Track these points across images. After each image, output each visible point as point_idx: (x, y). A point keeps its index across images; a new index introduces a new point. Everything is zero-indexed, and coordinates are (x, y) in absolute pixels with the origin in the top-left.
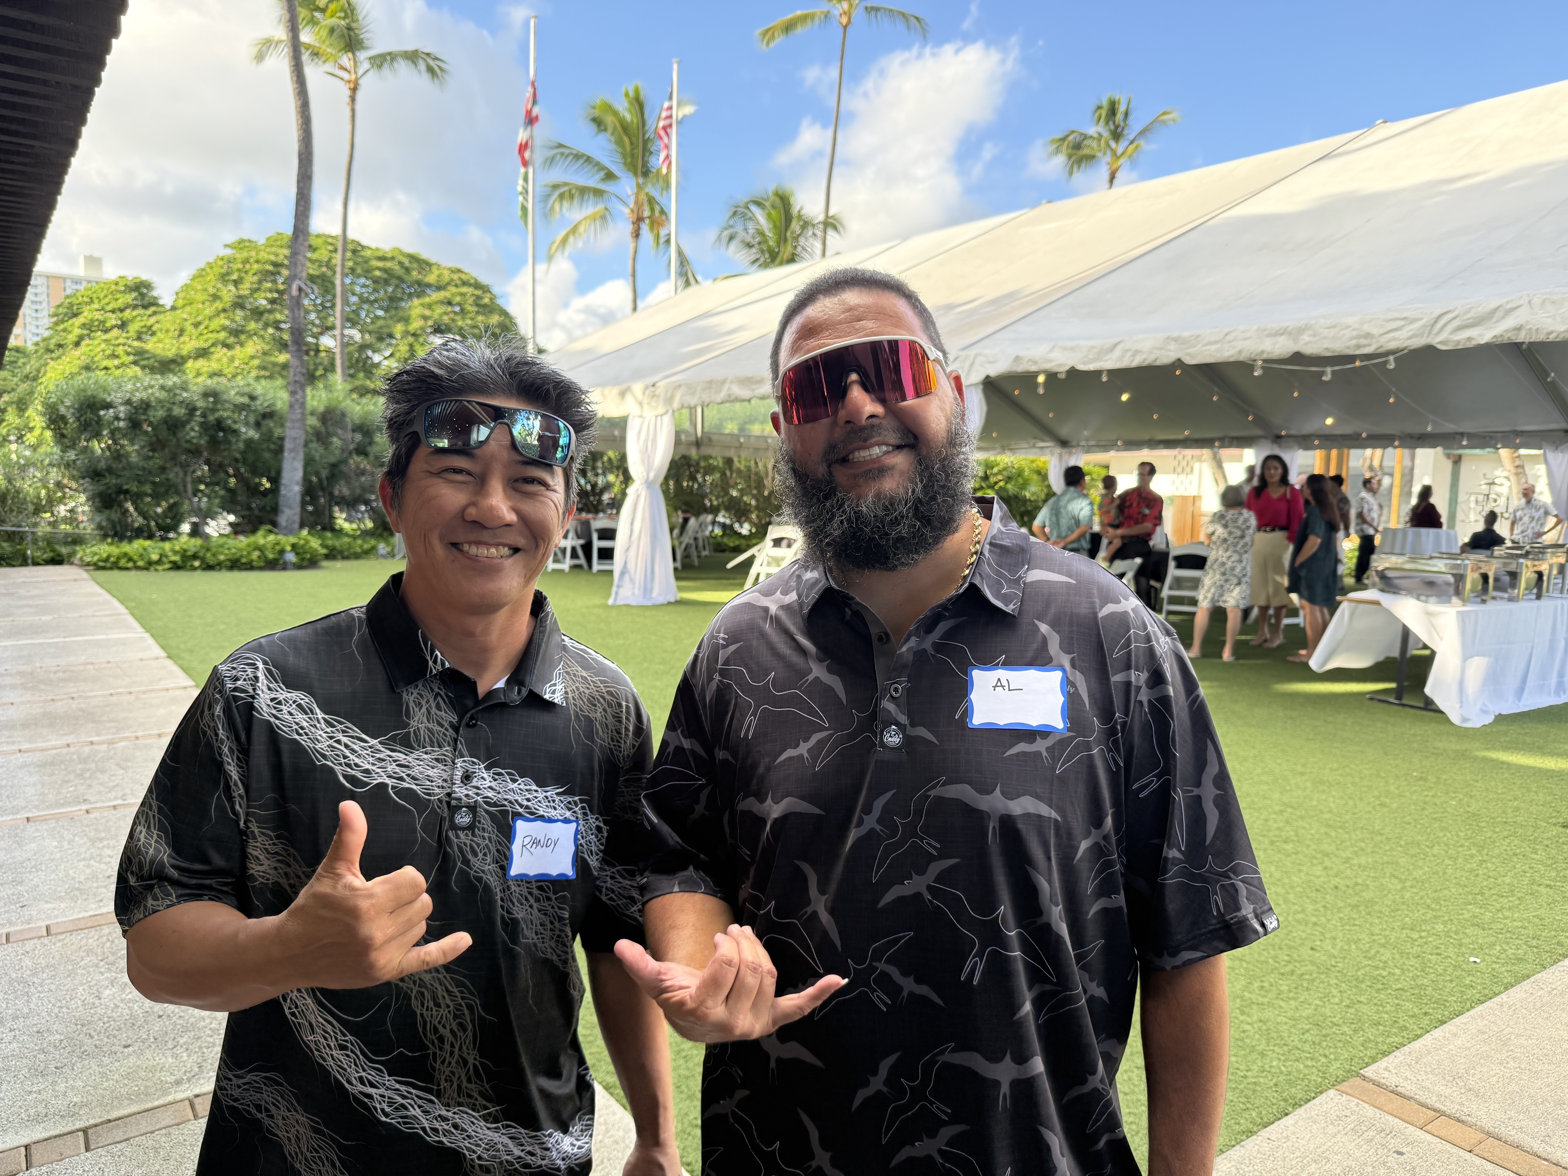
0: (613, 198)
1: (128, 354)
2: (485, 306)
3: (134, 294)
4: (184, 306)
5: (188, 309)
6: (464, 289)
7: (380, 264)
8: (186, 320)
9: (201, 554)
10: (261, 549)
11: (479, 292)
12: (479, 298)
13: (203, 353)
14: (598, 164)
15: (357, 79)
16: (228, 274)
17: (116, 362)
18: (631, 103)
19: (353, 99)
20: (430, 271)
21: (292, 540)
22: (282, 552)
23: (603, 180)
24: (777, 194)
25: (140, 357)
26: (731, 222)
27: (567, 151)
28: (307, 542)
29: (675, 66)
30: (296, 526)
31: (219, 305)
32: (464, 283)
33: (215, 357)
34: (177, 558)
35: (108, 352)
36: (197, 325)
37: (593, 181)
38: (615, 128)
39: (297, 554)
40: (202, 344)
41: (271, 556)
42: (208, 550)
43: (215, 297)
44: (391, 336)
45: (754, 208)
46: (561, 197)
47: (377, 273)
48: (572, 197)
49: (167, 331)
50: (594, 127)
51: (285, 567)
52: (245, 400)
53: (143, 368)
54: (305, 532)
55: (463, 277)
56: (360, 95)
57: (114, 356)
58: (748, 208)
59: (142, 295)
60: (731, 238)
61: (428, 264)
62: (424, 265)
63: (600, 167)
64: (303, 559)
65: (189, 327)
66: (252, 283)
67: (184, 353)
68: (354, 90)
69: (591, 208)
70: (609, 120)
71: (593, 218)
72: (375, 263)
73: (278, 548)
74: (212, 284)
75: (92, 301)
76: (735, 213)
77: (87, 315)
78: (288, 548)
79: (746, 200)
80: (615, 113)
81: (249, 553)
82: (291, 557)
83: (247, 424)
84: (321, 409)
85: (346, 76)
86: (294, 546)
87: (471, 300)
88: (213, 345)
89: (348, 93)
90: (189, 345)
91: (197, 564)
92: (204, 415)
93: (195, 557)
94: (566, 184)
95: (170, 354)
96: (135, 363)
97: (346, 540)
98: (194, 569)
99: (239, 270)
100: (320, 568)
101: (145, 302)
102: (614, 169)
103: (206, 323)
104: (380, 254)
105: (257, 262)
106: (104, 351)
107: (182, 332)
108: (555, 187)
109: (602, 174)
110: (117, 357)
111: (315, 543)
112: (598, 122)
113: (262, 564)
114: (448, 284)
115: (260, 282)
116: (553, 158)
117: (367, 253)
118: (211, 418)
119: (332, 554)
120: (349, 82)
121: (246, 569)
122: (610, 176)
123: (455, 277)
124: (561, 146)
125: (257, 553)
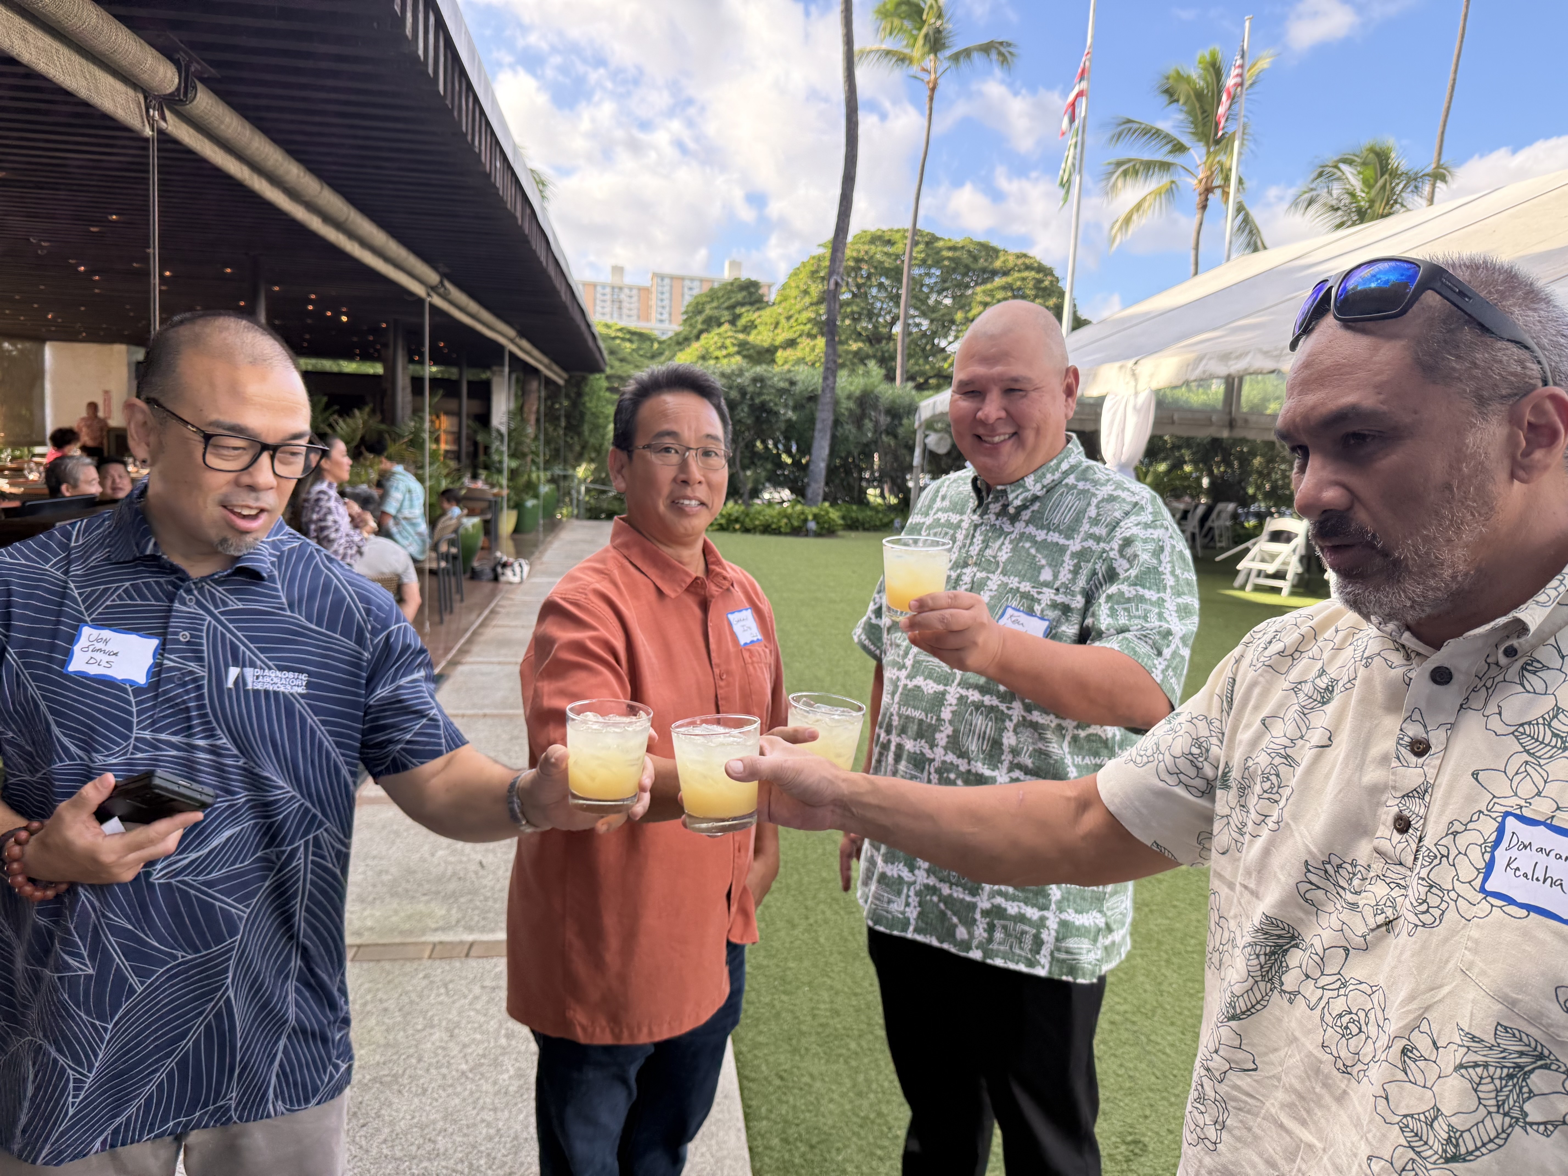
0: (1182, 171)
1: (734, 345)
2: (1045, 289)
3: (744, 293)
4: (782, 302)
5: (784, 305)
6: (1026, 274)
7: (950, 254)
8: (781, 314)
10: (789, 517)
11: (1040, 276)
12: (1040, 281)
13: (791, 343)
14: (1167, 136)
15: (936, 79)
16: (817, 271)
17: (724, 352)
18: (1205, 69)
19: (931, 99)
20: (997, 257)
21: (815, 510)
22: (805, 521)
23: (1171, 152)
24: (1372, 150)
25: (743, 348)
26: (1313, 186)
27: (1135, 126)
28: (827, 513)
29: (1247, 24)
30: (820, 498)
31: (808, 300)
32: (1028, 268)
33: (800, 347)
34: (723, 521)
35: (719, 344)
37: (1161, 154)
38: (1188, 98)
39: (816, 523)
40: (790, 335)
41: (796, 524)
42: (747, 515)
43: (806, 292)
44: (953, 322)
45: (1343, 167)
46: (1125, 173)
47: (946, 263)
48: (1136, 173)
49: (766, 324)
50: (1165, 98)
51: (807, 533)
52: (785, 385)
53: (744, 357)
54: (827, 504)
55: (1027, 261)
56: (938, 94)
57: (723, 347)
58: (1336, 167)
59: (751, 294)
60: (1310, 202)
61: (996, 251)
62: (992, 252)
63: (1168, 139)
64: (822, 528)
65: (783, 321)
67: (777, 343)
68: (933, 89)
69: (1156, 183)
70: (1183, 90)
71: (1158, 193)
72: (945, 253)
73: (802, 517)
74: (804, 281)
75: (713, 300)
76: (1320, 175)
77: (708, 312)
78: (810, 517)
79: (1336, 158)
80: (1188, 80)
81: (779, 520)
82: (812, 525)
83: (786, 406)
84: (858, 393)
85: (926, 77)
86: (816, 517)
87: (1031, 284)
88: (800, 336)
89: (928, 93)
90: (782, 336)
91: (737, 526)
92: (752, 399)
93: (737, 520)
94: (1130, 161)
95: (766, 345)
96: (738, 353)
97: (869, 513)
98: (735, 530)
100: (837, 536)
101: (753, 299)
102: (1185, 140)
103: (797, 316)
104: (950, 244)
106: (716, 343)
107: (777, 325)
108: (1119, 164)
109: (1169, 147)
110: (726, 348)
111: (835, 515)
112: (1170, 93)
113: (788, 530)
114: (1012, 269)
116: (1120, 134)
117: (940, 244)
118: (757, 401)
119: (853, 525)
120: (929, 82)
121: (775, 534)
122: (1179, 148)
123: (1020, 262)
124: (1129, 121)
125: (785, 520)
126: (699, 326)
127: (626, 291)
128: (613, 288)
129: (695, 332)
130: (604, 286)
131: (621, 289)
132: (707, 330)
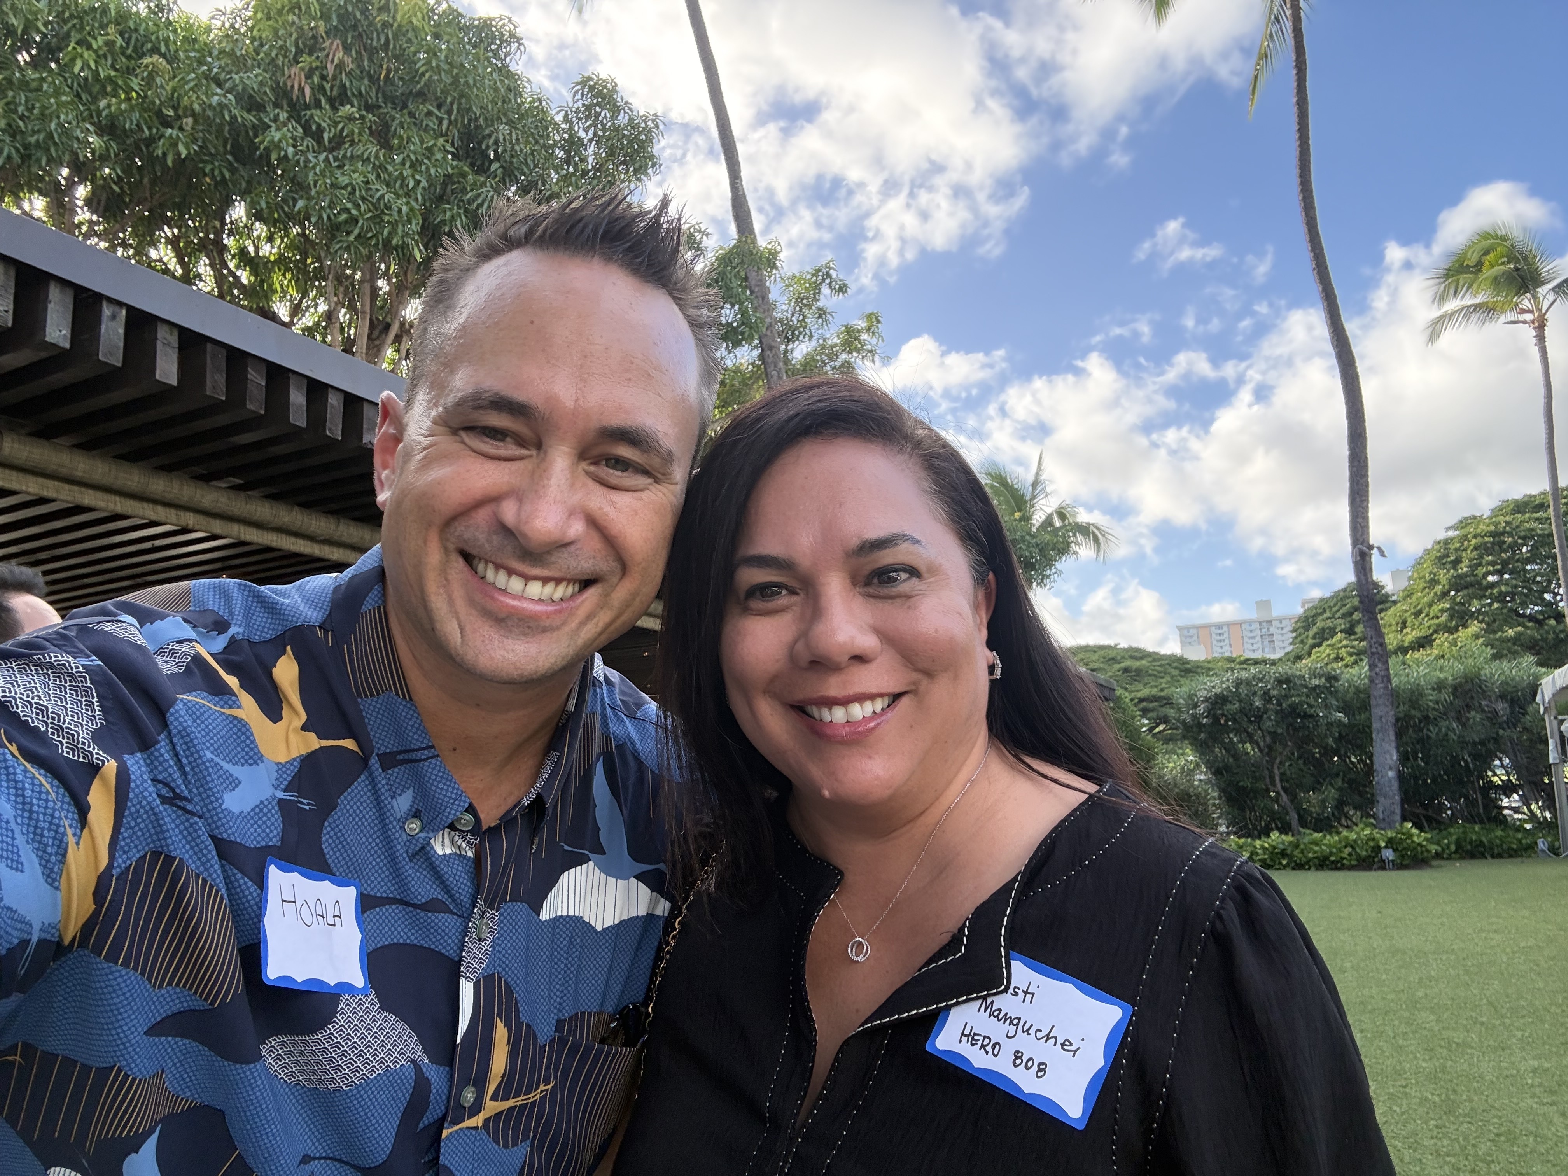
1: (1351, 655)
4: (1405, 599)
5: (1408, 600)
8: (1406, 611)
9: (1289, 852)
10: (1352, 845)
13: (1423, 643)
15: (1542, 316)
16: (1446, 556)
17: (1340, 664)
21: (1390, 833)
22: (1377, 848)
28: (1410, 836)
30: (1398, 818)
31: (1439, 588)
33: (1436, 644)
35: (1332, 656)
36: (1417, 614)
39: (1395, 850)
40: (1421, 633)
41: (1364, 853)
42: (1297, 847)
43: (1433, 583)
49: (1390, 625)
51: (1383, 866)
54: (1407, 825)
56: (1548, 331)
57: (1339, 658)
64: (1405, 857)
65: (1410, 618)
66: (1471, 560)
68: (1541, 328)
73: (1372, 844)
74: (1428, 570)
75: (1325, 611)
77: (1320, 624)
78: (1384, 844)
81: (1340, 850)
82: (1388, 854)
85: (1528, 317)
86: (1390, 843)
88: (1435, 632)
89: (1534, 333)
90: (1412, 635)
92: (1279, 703)
93: (1283, 854)
99: (1456, 550)
100: (1429, 867)
103: (1425, 612)
105: (1475, 537)
106: (1329, 655)
107: (1404, 624)
110: (1342, 659)
111: (1419, 837)
113: (1354, 863)
115: (1481, 557)
120: (1533, 322)
121: (1337, 869)
125: (1348, 850)
126: (1310, 641)
127: (1276, 624)
128: (1260, 623)
129: (1307, 647)
130: (1250, 623)
131: (1271, 622)
132: (1319, 645)
